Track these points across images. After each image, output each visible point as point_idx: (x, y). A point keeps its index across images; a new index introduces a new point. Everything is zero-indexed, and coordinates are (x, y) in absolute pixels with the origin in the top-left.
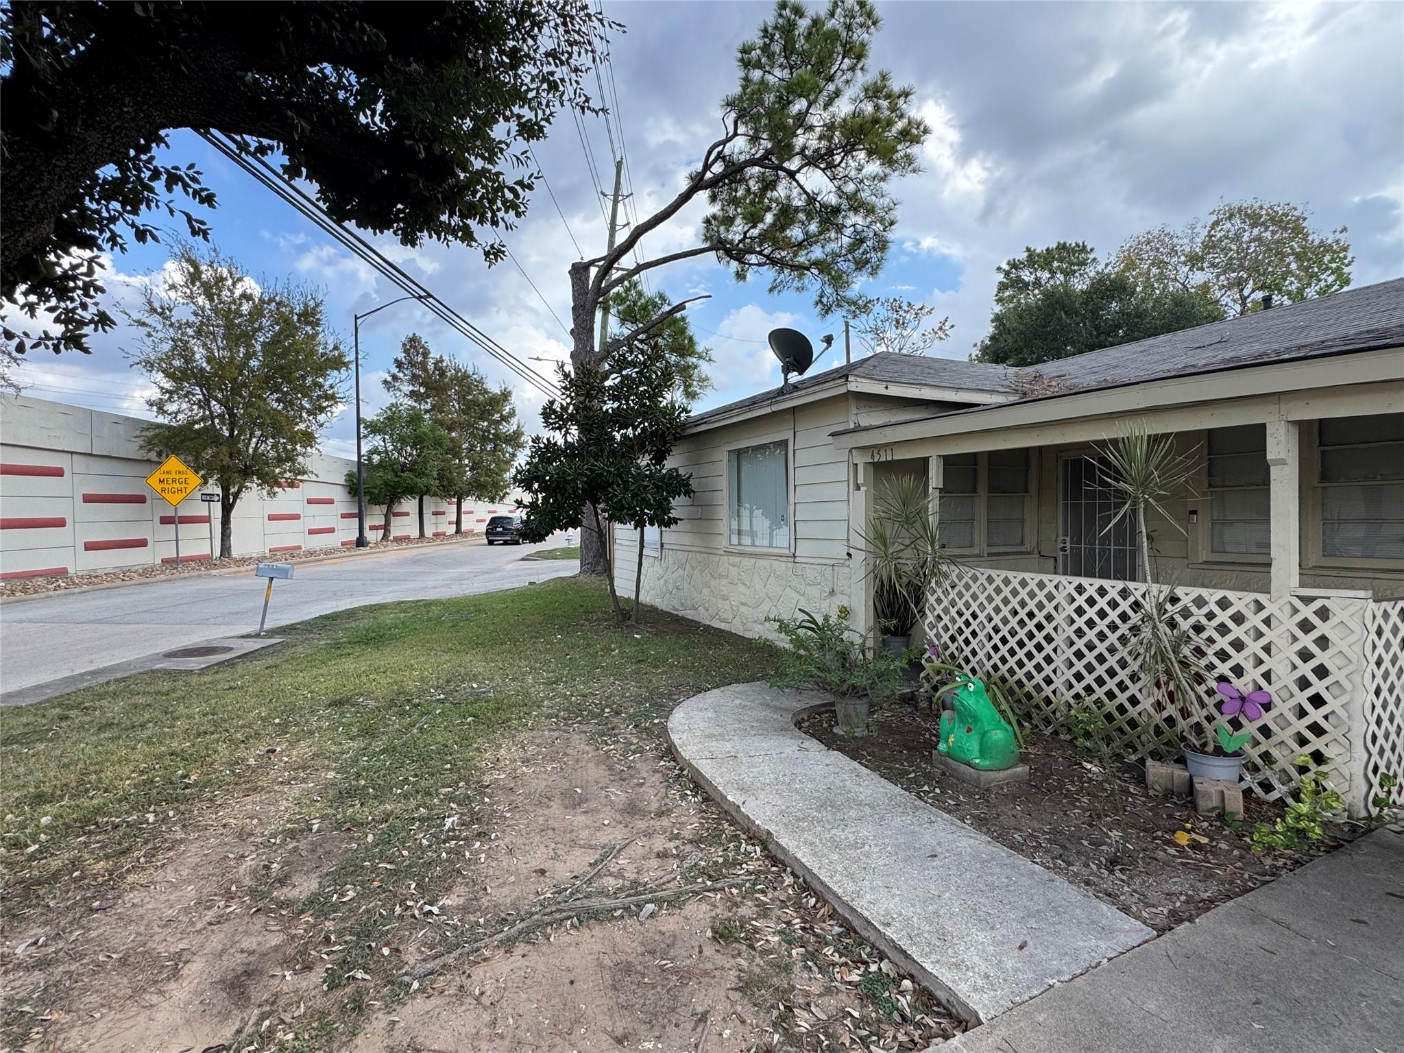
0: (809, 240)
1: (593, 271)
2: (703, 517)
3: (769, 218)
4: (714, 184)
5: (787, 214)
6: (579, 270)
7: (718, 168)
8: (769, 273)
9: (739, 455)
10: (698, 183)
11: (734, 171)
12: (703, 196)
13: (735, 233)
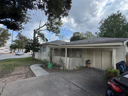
0: (55, 30)
1: (36, 30)
2: (41, 52)
3: (52, 28)
4: (47, 25)
5: (53, 28)
6: (35, 30)
7: (47, 24)
8: (52, 32)
9: (44, 47)
10: (45, 25)
11: (48, 24)
12: (46, 26)
13: (49, 29)
